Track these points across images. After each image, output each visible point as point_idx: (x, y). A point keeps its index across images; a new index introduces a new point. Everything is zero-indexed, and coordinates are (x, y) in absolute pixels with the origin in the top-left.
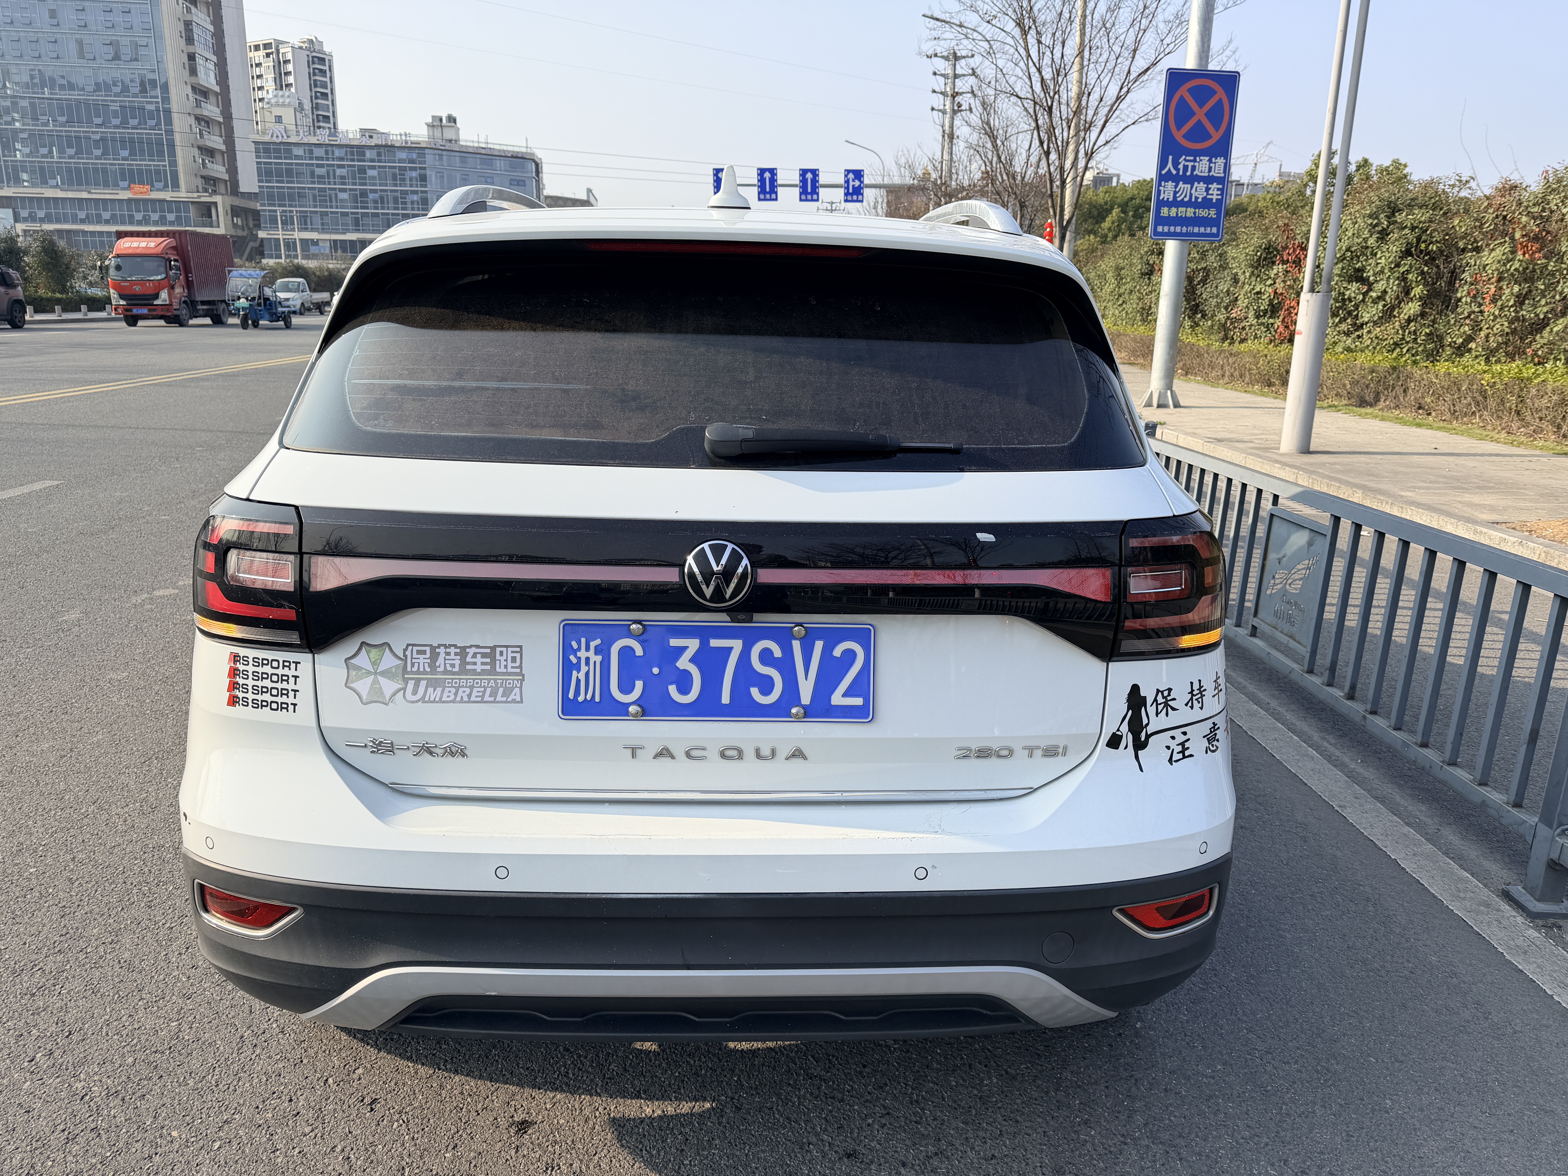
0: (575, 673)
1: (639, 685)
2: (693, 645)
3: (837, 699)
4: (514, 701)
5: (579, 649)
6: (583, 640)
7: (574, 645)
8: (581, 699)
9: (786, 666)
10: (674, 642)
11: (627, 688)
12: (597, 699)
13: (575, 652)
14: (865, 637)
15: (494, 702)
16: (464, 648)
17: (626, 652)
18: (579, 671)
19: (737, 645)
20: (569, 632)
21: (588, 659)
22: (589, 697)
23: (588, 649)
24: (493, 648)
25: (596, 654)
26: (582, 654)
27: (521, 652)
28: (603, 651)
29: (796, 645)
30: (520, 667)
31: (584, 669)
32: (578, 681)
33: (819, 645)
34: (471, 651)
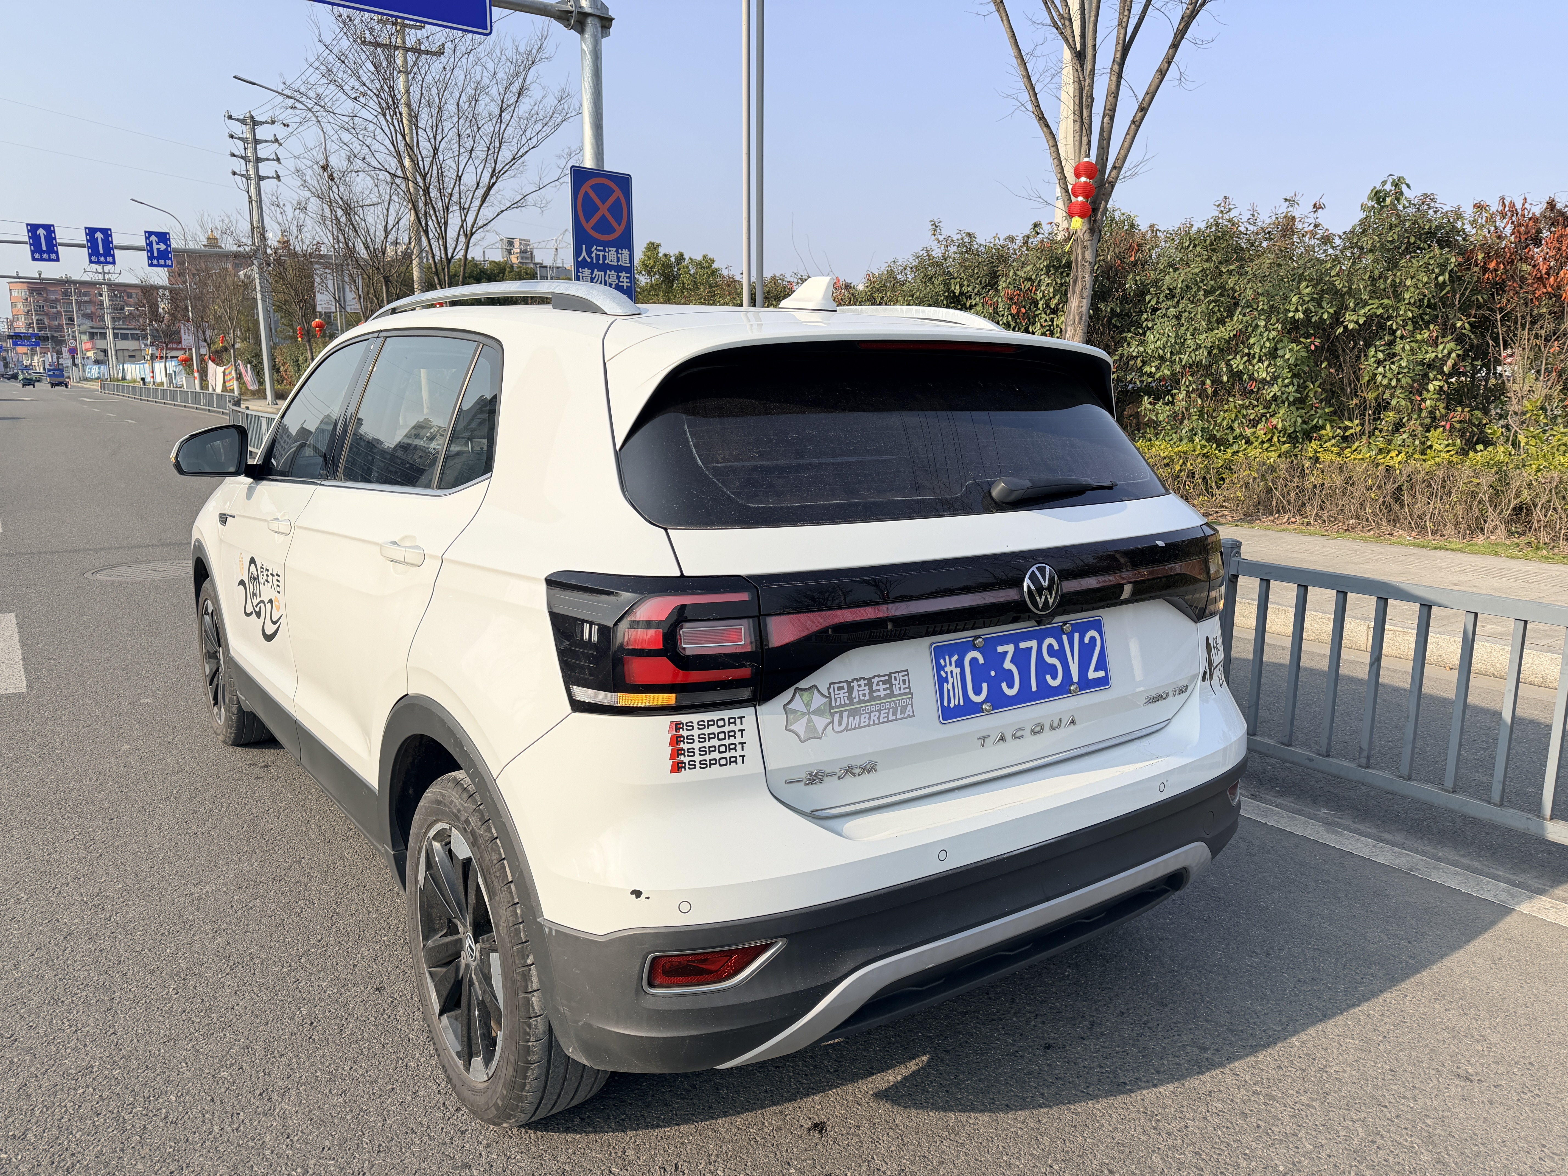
0: (945, 684)
1: (985, 686)
2: (1010, 648)
3: (1092, 675)
4: (909, 716)
5: (945, 666)
6: (947, 657)
7: (943, 663)
8: (952, 705)
9: (1060, 654)
10: (1000, 649)
11: (977, 691)
12: (962, 703)
13: (943, 668)
14: (1097, 626)
15: (896, 720)
16: (869, 679)
17: (974, 660)
18: (948, 683)
19: (1033, 644)
20: (939, 653)
21: (952, 672)
22: (957, 703)
23: (951, 665)
24: (889, 675)
25: (956, 667)
26: (948, 669)
27: (908, 675)
28: (960, 664)
29: (1065, 637)
30: (909, 687)
31: (950, 680)
32: (949, 691)
33: (1077, 635)
34: (875, 680)
